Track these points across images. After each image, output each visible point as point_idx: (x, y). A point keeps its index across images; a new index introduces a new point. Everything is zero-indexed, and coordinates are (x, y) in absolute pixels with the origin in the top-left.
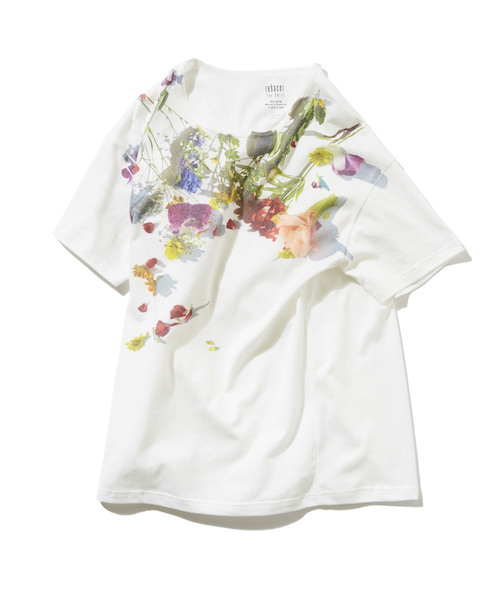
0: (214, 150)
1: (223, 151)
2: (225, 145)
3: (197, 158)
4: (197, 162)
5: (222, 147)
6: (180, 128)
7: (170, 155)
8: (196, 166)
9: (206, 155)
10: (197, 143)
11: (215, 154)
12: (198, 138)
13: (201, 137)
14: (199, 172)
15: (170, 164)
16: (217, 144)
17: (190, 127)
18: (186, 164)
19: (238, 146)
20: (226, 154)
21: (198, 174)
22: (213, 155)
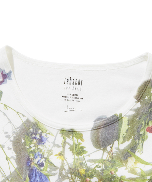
0: (58, 146)
1: (67, 146)
2: (68, 140)
3: (42, 157)
4: (43, 159)
5: (65, 142)
6: (18, 122)
7: (14, 155)
8: (41, 165)
9: (50, 152)
10: (41, 141)
11: (59, 150)
12: (41, 136)
13: (44, 135)
14: (45, 171)
15: (16, 166)
16: (60, 139)
17: (28, 121)
18: (33, 165)
19: (82, 140)
20: (71, 149)
21: (45, 173)
22: (57, 151)
